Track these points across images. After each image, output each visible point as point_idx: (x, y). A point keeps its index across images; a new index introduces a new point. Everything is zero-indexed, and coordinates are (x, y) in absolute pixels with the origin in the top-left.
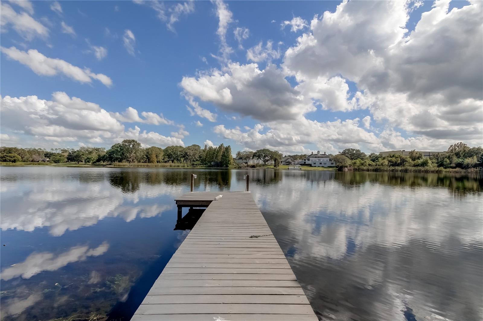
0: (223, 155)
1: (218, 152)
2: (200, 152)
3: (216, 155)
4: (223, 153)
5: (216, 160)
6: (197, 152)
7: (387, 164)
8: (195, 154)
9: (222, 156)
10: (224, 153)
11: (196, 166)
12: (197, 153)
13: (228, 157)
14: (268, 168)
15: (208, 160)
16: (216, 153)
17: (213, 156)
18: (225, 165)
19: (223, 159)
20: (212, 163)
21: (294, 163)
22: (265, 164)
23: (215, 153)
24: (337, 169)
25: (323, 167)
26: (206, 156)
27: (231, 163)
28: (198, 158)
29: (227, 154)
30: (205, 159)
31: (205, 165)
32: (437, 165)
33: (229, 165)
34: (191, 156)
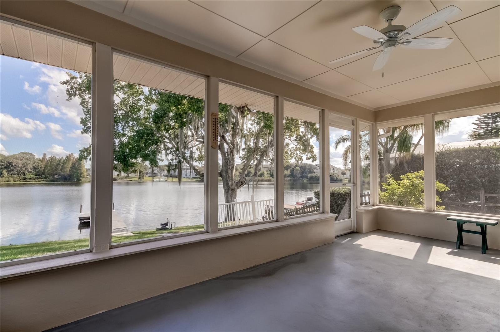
0: (73, 167)
1: (64, 163)
2: (34, 163)
3: (62, 166)
4: (72, 165)
5: (62, 173)
6: (29, 162)
7: (238, 175)
8: (27, 165)
9: (71, 168)
10: (75, 164)
11: (29, 180)
12: (29, 164)
13: (80, 169)
14: (131, 180)
15: (49, 172)
16: (62, 165)
17: (57, 168)
18: (75, 179)
19: (72, 171)
20: (57, 177)
21: (160, 175)
22: (128, 176)
23: (59, 164)
24: (200, 180)
25: (188, 178)
26: (44, 167)
27: (84, 176)
28: (31, 169)
29: (78, 165)
30: (44, 170)
31: (45, 179)
32: (269, 175)
33: (81, 178)
34: (19, 167)
